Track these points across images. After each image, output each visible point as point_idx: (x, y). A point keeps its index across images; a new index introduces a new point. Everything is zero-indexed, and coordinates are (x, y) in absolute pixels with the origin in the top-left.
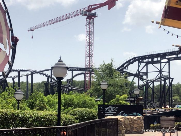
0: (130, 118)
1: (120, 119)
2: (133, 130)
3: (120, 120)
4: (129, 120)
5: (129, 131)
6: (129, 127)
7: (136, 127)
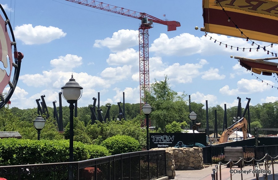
0: (184, 150)
1: (168, 151)
2: (189, 166)
3: (168, 153)
4: (183, 152)
5: (184, 167)
6: (184, 161)
7: (193, 162)
